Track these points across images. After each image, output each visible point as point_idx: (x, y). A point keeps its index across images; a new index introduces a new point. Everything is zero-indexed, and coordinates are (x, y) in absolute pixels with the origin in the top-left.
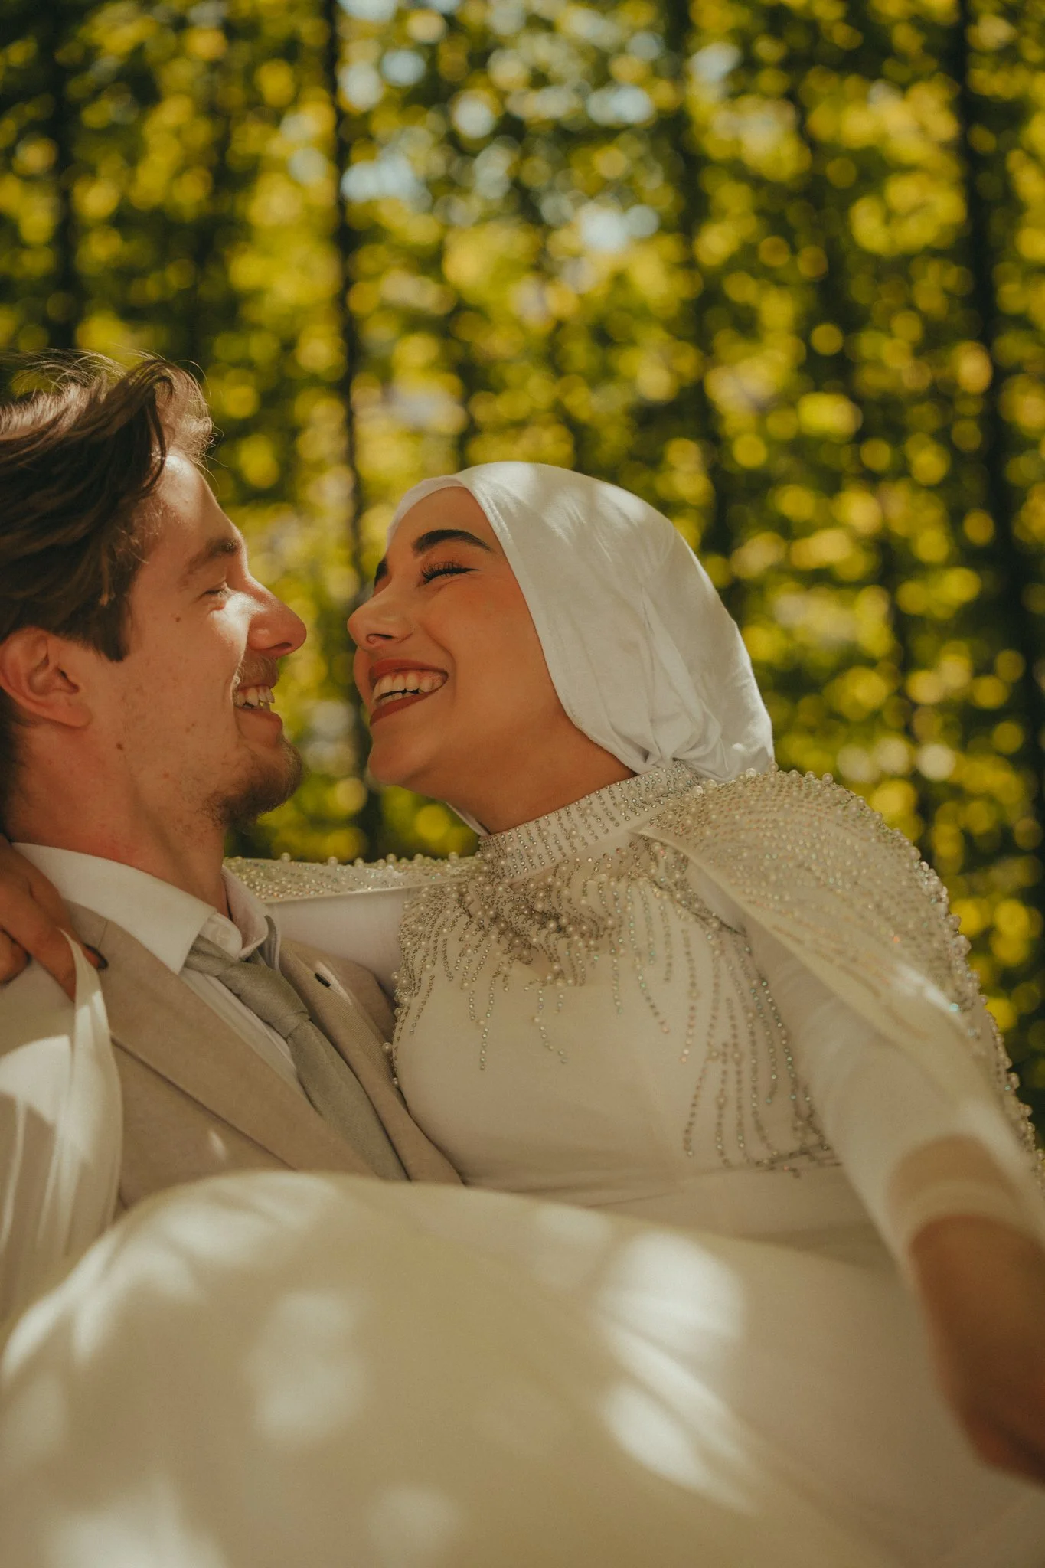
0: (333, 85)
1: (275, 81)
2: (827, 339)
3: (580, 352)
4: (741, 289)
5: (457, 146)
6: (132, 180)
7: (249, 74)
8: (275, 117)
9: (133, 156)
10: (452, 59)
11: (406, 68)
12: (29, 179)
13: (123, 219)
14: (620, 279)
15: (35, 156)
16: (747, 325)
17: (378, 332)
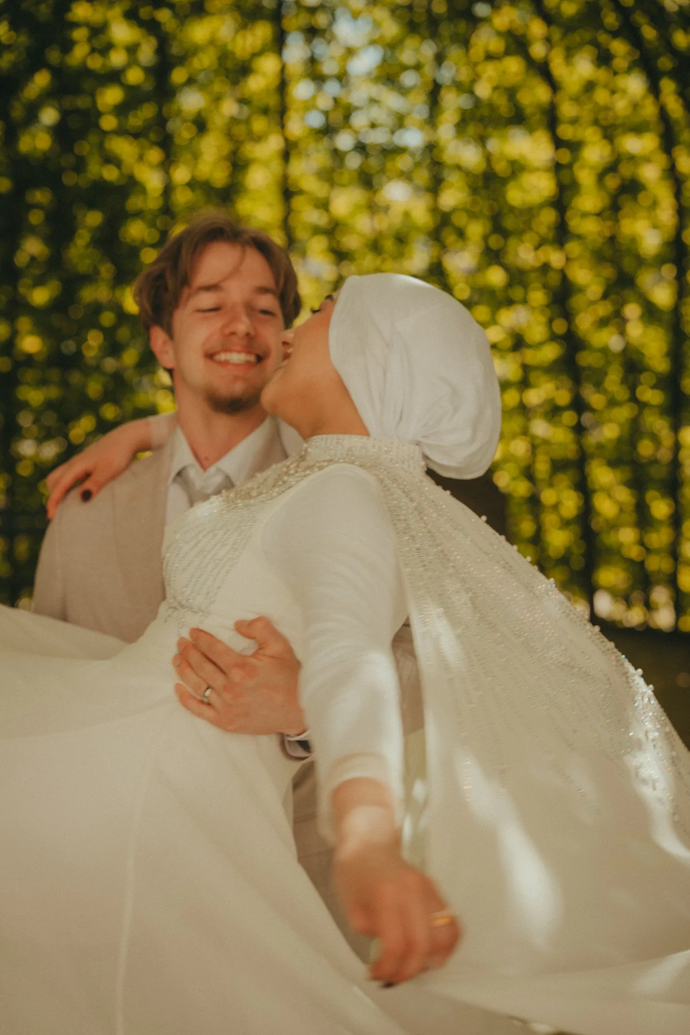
0: (282, 126)
1: (259, 124)
2: (495, 242)
3: (389, 245)
4: (460, 220)
5: (337, 155)
6: (195, 166)
7: (248, 122)
8: (258, 139)
9: (196, 156)
10: (336, 118)
11: (316, 120)
12: (151, 166)
13: (192, 184)
14: (407, 215)
15: (155, 155)
16: (461, 234)
17: (301, 234)
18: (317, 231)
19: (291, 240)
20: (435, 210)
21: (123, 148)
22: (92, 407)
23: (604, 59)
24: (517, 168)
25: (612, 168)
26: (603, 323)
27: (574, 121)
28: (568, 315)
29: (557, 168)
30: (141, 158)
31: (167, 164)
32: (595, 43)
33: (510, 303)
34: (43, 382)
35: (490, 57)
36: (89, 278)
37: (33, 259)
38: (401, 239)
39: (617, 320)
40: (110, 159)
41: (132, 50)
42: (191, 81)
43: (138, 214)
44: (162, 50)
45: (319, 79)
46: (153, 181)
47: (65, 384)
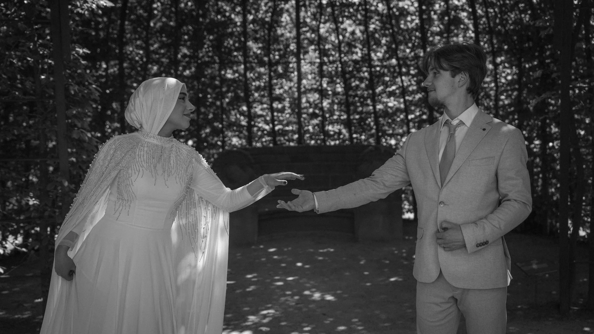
4: (378, 36)
5: (321, 6)
6: (257, 14)
9: (257, 10)
12: (238, 13)
15: (239, 9)
17: (304, 43)
18: (311, 42)
20: (366, 31)
22: (210, 123)
24: (404, 13)
25: (446, 12)
30: (233, 9)
31: (245, 13)
33: (401, 74)
36: (207, 64)
37: (185, 56)
38: (350, 45)
40: (219, 12)
46: (238, 20)
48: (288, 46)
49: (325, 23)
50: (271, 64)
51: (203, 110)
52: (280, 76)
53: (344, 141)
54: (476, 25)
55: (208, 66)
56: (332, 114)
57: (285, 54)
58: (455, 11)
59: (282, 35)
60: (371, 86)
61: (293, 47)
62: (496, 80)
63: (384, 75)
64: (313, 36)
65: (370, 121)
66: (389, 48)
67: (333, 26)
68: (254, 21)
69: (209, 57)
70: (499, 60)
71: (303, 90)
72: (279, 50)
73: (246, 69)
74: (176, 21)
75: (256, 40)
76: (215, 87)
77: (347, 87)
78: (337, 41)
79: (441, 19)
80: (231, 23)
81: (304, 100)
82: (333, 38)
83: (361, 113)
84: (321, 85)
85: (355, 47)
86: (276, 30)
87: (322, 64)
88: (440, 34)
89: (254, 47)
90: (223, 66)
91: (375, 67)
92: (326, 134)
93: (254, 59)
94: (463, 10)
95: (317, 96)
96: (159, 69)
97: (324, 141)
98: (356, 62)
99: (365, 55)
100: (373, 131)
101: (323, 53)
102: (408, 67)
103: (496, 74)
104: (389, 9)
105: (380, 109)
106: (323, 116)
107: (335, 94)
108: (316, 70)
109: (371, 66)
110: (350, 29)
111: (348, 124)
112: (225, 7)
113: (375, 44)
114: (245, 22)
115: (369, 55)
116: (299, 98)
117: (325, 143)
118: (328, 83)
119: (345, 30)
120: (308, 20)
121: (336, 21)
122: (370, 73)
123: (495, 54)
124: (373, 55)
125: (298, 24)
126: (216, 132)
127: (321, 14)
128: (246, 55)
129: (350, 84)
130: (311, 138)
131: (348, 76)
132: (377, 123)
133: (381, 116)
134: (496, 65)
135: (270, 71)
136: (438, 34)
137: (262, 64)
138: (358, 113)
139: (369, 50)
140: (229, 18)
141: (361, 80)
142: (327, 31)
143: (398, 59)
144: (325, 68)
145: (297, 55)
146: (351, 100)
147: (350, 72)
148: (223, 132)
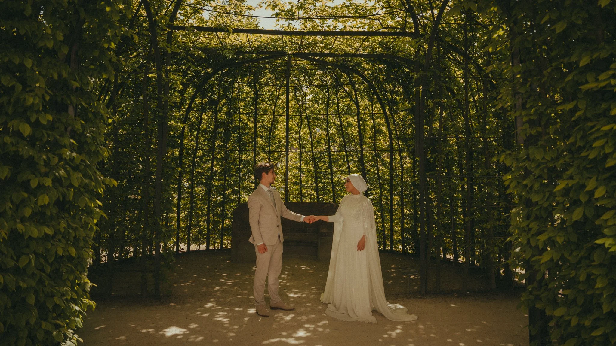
12: (252, 122)
14: (320, 135)
17: (291, 141)
18: (295, 140)
19: (288, 142)
20: (327, 134)
21: (244, 117)
22: (231, 186)
23: (371, 100)
24: (350, 125)
25: (374, 126)
26: (373, 166)
27: (364, 114)
28: (363, 165)
29: (359, 126)
30: (249, 119)
31: (255, 122)
32: (369, 96)
33: (348, 160)
34: (219, 180)
35: (342, 98)
36: (232, 151)
37: (219, 146)
38: (319, 142)
39: (376, 165)
40: (240, 120)
41: (248, 93)
42: (263, 100)
43: (247, 134)
44: (256, 93)
45: (298, 101)
47: (225, 180)
48: (281, 142)
49: (304, 128)
50: (270, 152)
51: (227, 178)
52: (275, 159)
53: (314, 199)
54: (390, 134)
55: (232, 152)
56: (307, 183)
57: (279, 146)
58: (379, 125)
59: (278, 134)
60: (330, 167)
61: (284, 142)
62: (402, 166)
63: (338, 160)
64: (296, 136)
65: (330, 188)
66: (341, 145)
67: (308, 131)
68: (260, 127)
69: (233, 147)
70: (404, 154)
71: (289, 167)
72: (276, 143)
73: (255, 154)
74: (215, 126)
75: (262, 137)
76: (236, 165)
77: (316, 167)
78: (310, 140)
79: (371, 129)
80: (248, 127)
81: (290, 174)
82: (308, 137)
83: (324, 183)
84: (300, 165)
85: (322, 143)
86: (274, 132)
87: (301, 153)
88: (371, 138)
89: (261, 142)
90: (241, 152)
91: (333, 155)
92: (302, 195)
93: (260, 149)
94: (383, 125)
95: (297, 171)
96: (203, 153)
97: (302, 199)
98: (321, 153)
99: (327, 148)
100: (332, 194)
101: (301, 146)
102: (352, 156)
103: (402, 163)
104: (341, 122)
105: (335, 181)
106: (301, 184)
107: (309, 171)
108: (298, 156)
109: (330, 155)
110: (318, 133)
111: (317, 190)
112: (244, 118)
113: (334, 142)
114: (255, 127)
115: (329, 148)
116: (287, 173)
117: (302, 201)
118: (305, 164)
119: (315, 133)
120: (294, 127)
121: (310, 128)
122: (330, 159)
123: (401, 151)
124: (332, 148)
125: (288, 129)
126: (235, 192)
127: (301, 123)
128: (255, 146)
129: (318, 165)
130: (294, 198)
131: (316, 161)
132: (333, 188)
133: (336, 185)
134: (402, 158)
135: (270, 156)
136: (369, 138)
137: (264, 151)
138: (322, 183)
139: (329, 146)
140: (247, 125)
141: (325, 163)
142: (305, 134)
143: (346, 151)
144: (303, 155)
145: (287, 147)
146: (318, 175)
147: (317, 158)
148: (239, 193)
